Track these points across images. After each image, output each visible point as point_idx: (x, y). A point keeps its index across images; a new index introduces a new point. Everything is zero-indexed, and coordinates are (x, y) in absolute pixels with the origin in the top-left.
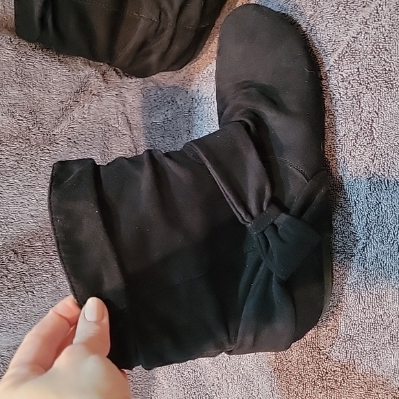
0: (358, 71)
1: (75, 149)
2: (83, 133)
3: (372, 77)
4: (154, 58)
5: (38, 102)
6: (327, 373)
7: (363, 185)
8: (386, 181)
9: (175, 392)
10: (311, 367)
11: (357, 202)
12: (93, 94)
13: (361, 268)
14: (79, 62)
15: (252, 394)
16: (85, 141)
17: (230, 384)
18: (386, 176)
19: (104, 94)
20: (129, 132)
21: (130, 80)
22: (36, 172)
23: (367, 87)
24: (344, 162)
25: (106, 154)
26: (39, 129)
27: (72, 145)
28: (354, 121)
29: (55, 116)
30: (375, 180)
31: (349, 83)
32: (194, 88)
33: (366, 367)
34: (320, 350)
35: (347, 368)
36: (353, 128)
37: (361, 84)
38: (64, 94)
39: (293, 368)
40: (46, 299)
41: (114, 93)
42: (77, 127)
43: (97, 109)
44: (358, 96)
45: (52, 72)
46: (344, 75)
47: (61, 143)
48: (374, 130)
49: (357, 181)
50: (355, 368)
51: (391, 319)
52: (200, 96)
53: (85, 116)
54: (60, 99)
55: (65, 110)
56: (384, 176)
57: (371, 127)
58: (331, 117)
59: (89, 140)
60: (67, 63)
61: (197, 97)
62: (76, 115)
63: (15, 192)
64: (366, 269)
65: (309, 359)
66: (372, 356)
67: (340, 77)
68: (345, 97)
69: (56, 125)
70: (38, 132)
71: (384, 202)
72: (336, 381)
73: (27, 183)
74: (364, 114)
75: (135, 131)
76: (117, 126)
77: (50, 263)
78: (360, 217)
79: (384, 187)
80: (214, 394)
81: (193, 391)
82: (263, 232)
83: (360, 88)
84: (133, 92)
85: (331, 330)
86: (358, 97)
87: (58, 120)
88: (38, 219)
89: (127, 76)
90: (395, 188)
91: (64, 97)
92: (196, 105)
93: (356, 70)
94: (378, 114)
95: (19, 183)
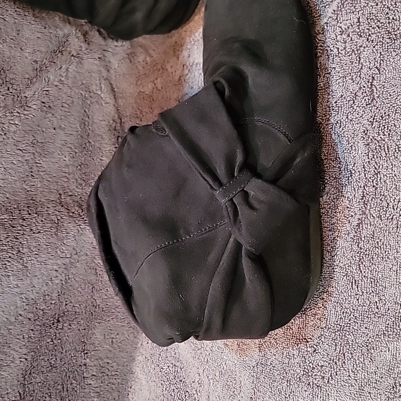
0: (359, 22)
1: (50, 115)
2: (60, 98)
3: (374, 28)
4: (139, 16)
5: (8, 60)
6: (313, 368)
7: (360, 152)
8: (386, 146)
9: (153, 388)
10: (296, 361)
11: (353, 172)
12: (72, 56)
13: (355, 247)
14: (57, 18)
15: (234, 392)
16: (62, 106)
17: (211, 381)
18: (386, 140)
19: (85, 57)
20: (114, 101)
21: (116, 43)
22: (4, 137)
23: (368, 39)
24: (340, 127)
25: (86, 123)
26: (8, 90)
27: (46, 110)
28: (352, 79)
29: (27, 76)
30: (373, 146)
31: (349, 36)
32: (185, 53)
33: (358, 362)
34: (308, 342)
35: (336, 363)
36: (351, 88)
37: (361, 36)
38: (38, 53)
39: (278, 362)
40: (11, 278)
41: (96, 56)
42: (53, 91)
43: (76, 72)
44: (357, 50)
45: (25, 27)
46: (343, 27)
47: (34, 107)
48: (374, 89)
49: (354, 148)
50: (344, 363)
51: (387, 307)
52: (192, 61)
53: (62, 79)
54: (34, 59)
55: (40, 70)
56: (384, 141)
57: (371, 85)
58: (328, 75)
59: (67, 106)
60: (43, 18)
61: (188, 64)
62: (52, 78)
64: (361, 248)
65: (295, 352)
66: (364, 350)
67: (338, 30)
68: (343, 52)
69: (28, 86)
70: (8, 92)
71: (383, 171)
72: (323, 377)
74: (364, 70)
75: (120, 101)
76: (100, 93)
77: (17, 239)
78: (356, 189)
79: (384, 154)
80: (195, 392)
81: (172, 387)
82: (232, 200)
83: (360, 41)
84: (119, 57)
85: (320, 320)
86: (357, 52)
87: (31, 81)
89: (113, 39)
90: (396, 154)
91: (39, 57)
92: (187, 71)
93: (356, 20)
94: (379, 70)
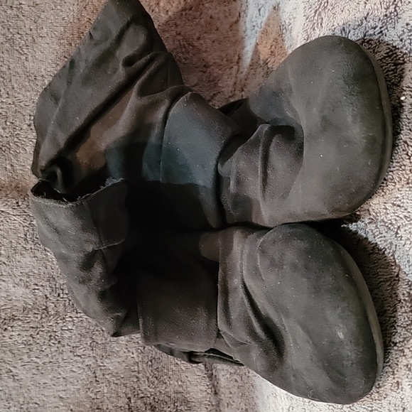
22: (58, 345)
63: (34, 371)
73: (47, 360)
88: (69, 401)
95: (38, 360)
